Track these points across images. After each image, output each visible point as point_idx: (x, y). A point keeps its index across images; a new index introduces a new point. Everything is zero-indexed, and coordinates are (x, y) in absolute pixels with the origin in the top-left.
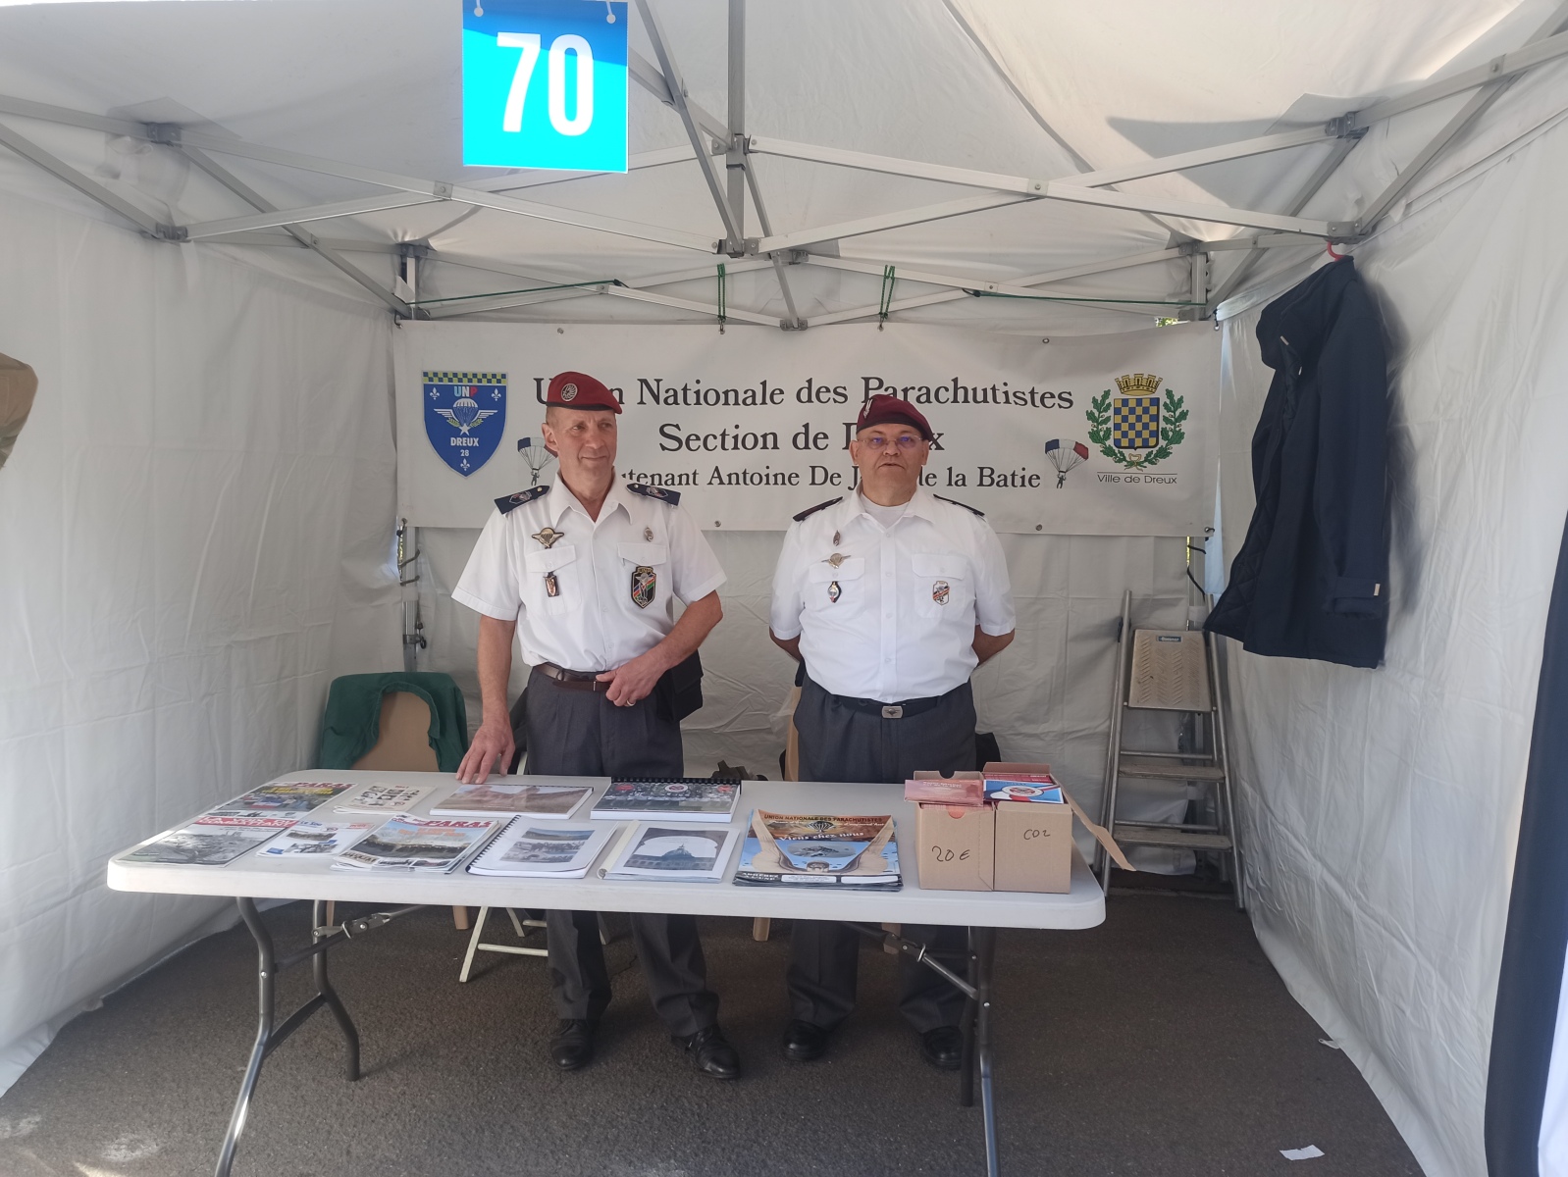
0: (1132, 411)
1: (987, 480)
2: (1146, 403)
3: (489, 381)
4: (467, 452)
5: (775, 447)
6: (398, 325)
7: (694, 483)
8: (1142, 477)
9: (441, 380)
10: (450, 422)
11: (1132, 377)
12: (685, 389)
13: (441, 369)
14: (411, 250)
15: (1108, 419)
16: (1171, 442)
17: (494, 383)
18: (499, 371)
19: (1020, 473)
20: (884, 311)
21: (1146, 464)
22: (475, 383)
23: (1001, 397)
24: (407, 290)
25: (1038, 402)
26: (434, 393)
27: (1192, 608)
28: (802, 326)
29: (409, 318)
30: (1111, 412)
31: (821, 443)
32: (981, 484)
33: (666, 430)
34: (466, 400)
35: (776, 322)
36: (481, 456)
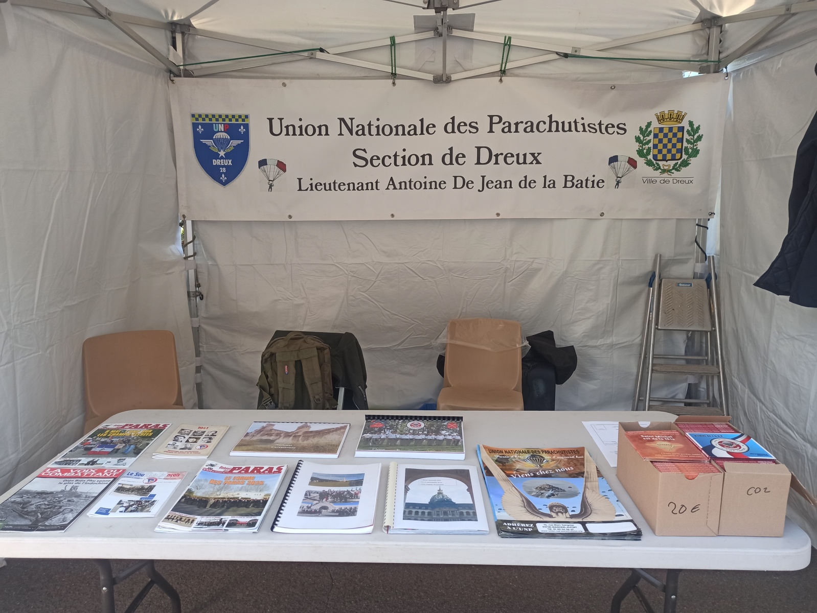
0: (666, 135)
1: (569, 184)
2: (675, 130)
3: (237, 120)
4: (224, 169)
5: (430, 164)
6: (172, 81)
7: (377, 189)
8: (671, 180)
9: (204, 120)
10: (211, 148)
11: (666, 112)
12: (370, 125)
13: (203, 112)
14: (178, 28)
15: (649, 141)
16: (690, 156)
17: (240, 121)
18: (243, 112)
19: (591, 179)
20: (503, 69)
21: (673, 171)
22: (227, 121)
23: (580, 128)
24: (177, 56)
25: (603, 130)
26: (200, 129)
27: (697, 264)
28: (448, 80)
29: (179, 76)
30: (651, 137)
31: (461, 160)
32: (565, 187)
33: (358, 153)
34: (221, 134)
35: (430, 77)
36: (233, 172)
